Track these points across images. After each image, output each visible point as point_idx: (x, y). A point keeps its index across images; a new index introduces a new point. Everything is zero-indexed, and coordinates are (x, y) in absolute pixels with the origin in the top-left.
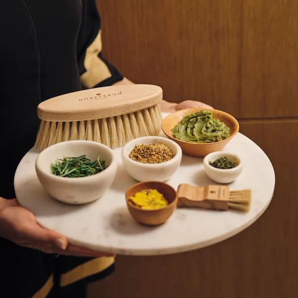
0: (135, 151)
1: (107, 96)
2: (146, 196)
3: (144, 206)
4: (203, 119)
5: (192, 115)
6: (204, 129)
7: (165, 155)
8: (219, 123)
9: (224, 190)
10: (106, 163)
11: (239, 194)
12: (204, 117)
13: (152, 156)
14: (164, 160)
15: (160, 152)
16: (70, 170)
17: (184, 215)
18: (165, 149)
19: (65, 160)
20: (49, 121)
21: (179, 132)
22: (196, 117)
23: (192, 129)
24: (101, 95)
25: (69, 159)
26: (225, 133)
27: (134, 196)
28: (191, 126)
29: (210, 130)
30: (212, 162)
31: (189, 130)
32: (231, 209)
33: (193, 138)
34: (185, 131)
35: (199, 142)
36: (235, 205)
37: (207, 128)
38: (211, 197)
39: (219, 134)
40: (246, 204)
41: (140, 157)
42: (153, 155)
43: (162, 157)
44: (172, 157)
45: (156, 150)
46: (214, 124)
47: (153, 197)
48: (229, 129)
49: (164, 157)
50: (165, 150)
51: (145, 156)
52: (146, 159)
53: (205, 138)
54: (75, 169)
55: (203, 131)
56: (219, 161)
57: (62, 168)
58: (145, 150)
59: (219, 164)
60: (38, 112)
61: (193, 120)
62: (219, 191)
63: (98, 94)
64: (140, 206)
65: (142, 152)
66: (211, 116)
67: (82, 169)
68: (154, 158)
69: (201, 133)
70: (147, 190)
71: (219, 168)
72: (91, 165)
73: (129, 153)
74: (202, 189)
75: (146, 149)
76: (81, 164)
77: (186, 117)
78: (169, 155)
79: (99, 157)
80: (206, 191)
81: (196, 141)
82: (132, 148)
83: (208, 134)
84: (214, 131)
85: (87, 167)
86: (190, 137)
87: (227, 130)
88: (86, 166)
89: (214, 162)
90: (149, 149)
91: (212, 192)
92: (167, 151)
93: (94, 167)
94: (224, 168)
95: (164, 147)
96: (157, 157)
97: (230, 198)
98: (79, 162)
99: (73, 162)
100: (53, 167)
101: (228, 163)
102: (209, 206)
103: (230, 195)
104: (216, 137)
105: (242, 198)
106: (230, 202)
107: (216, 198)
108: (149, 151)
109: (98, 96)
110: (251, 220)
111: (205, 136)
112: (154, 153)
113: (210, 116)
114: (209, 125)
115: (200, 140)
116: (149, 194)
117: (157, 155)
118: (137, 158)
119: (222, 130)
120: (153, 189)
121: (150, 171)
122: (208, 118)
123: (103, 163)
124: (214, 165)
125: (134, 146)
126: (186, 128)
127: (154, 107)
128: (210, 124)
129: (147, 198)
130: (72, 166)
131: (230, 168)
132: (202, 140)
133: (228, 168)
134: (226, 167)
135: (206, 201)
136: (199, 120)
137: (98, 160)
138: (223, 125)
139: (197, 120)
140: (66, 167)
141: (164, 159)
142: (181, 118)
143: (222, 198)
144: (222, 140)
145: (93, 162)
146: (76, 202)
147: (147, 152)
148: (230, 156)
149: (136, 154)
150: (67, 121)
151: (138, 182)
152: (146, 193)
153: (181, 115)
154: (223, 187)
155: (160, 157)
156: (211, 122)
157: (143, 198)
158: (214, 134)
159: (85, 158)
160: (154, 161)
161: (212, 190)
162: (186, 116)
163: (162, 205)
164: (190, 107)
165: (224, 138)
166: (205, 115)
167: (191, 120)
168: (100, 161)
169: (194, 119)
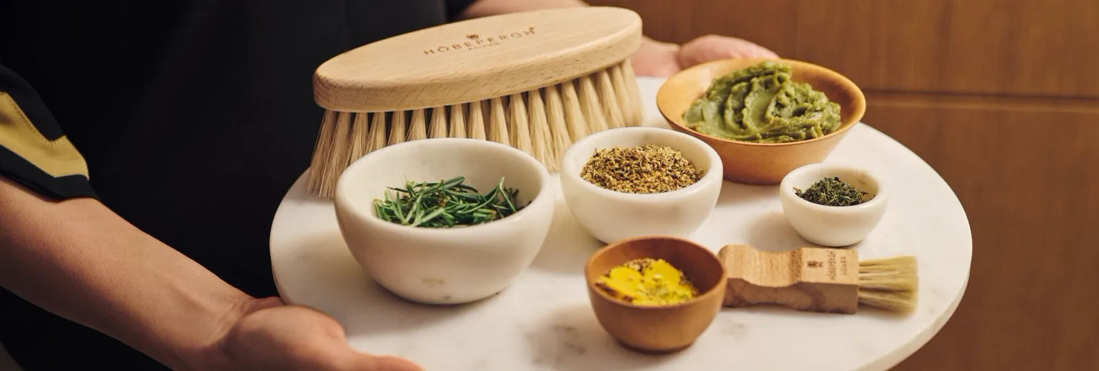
0: (597, 164)
1: (497, 39)
2: (638, 275)
3: (636, 298)
4: (767, 85)
5: (736, 74)
6: (772, 108)
7: (678, 174)
8: (812, 93)
9: (844, 261)
10: (521, 196)
11: (886, 267)
12: (770, 81)
13: (645, 175)
14: (675, 184)
15: (663, 166)
16: (426, 214)
17: (741, 326)
18: (677, 158)
19: (409, 189)
20: (346, 111)
21: (703, 119)
22: (748, 79)
23: (738, 111)
24: (481, 38)
25: (418, 189)
26: (830, 119)
27: (608, 276)
28: (736, 104)
29: (788, 111)
30: (803, 192)
31: (729, 115)
32: (865, 307)
33: (743, 134)
34: (718, 118)
35: (762, 141)
36: (877, 297)
37: (780, 106)
38: (810, 276)
39: (816, 118)
40: (904, 292)
41: (611, 178)
42: (647, 172)
43: (671, 179)
44: (697, 180)
45: (655, 161)
46: (799, 97)
47: (658, 276)
48: (838, 107)
49: (675, 177)
50: (676, 161)
51: (626, 175)
52: (628, 185)
53: (779, 130)
54: (441, 211)
55: (769, 115)
56: (822, 186)
57: (406, 211)
58: (625, 162)
59: (823, 195)
60: (318, 88)
61: (740, 88)
62: (832, 262)
63: (472, 37)
64: (630, 299)
65: (617, 166)
66: (787, 76)
67: (460, 212)
68: (649, 180)
69: (762, 118)
70: (640, 261)
71: (823, 203)
72: (482, 202)
73: (581, 170)
74: (784, 259)
75: (627, 158)
76: (452, 199)
77: (720, 82)
78: (688, 173)
79: (503, 178)
80: (795, 264)
81: (754, 139)
82: (587, 158)
83: (786, 121)
84: (800, 112)
85: (470, 208)
86: (736, 133)
87: (834, 110)
88: (467, 205)
89: (809, 191)
90: (634, 158)
91: (812, 265)
92: (681, 163)
93: (489, 207)
94: (838, 205)
95: (674, 152)
96: (659, 177)
97: (861, 279)
98: (448, 194)
99: (434, 195)
100: (380, 208)
101: (847, 192)
102: (807, 301)
103: (861, 272)
104: (808, 127)
105: (894, 277)
106: (863, 289)
107: (825, 279)
108: (635, 162)
109: (473, 42)
110: (920, 337)
111: (776, 127)
112: (649, 167)
113: (783, 75)
114: (785, 100)
115: (764, 137)
116: (647, 271)
117: (658, 173)
118: (603, 182)
119: (822, 110)
120: (656, 259)
121: (641, 213)
122: (781, 80)
123: (513, 195)
124: (811, 196)
125: (593, 153)
126: (722, 110)
127: (620, 64)
128: (788, 95)
129: (642, 281)
130: (429, 206)
131: (852, 204)
132: (770, 136)
133: (847, 204)
134: (841, 202)
135: (799, 287)
136: (756, 87)
137: (501, 188)
138: (823, 99)
139: (750, 88)
140: (415, 207)
141: (677, 183)
142: (706, 85)
143: (840, 279)
144: (823, 137)
145: (487, 193)
146: (447, 298)
147: (628, 165)
148: (850, 174)
149: (599, 173)
150: (400, 110)
151: (604, 244)
152: (637, 267)
153: (704, 77)
154: (840, 253)
155: (666, 179)
156: (791, 91)
157: (631, 280)
158: (802, 120)
159: (463, 184)
160: (651, 188)
161: (811, 259)
162: (719, 77)
163: (683, 297)
164: (727, 57)
165: (827, 131)
166: (772, 73)
167: (736, 88)
168: (505, 190)
169: (744, 84)
